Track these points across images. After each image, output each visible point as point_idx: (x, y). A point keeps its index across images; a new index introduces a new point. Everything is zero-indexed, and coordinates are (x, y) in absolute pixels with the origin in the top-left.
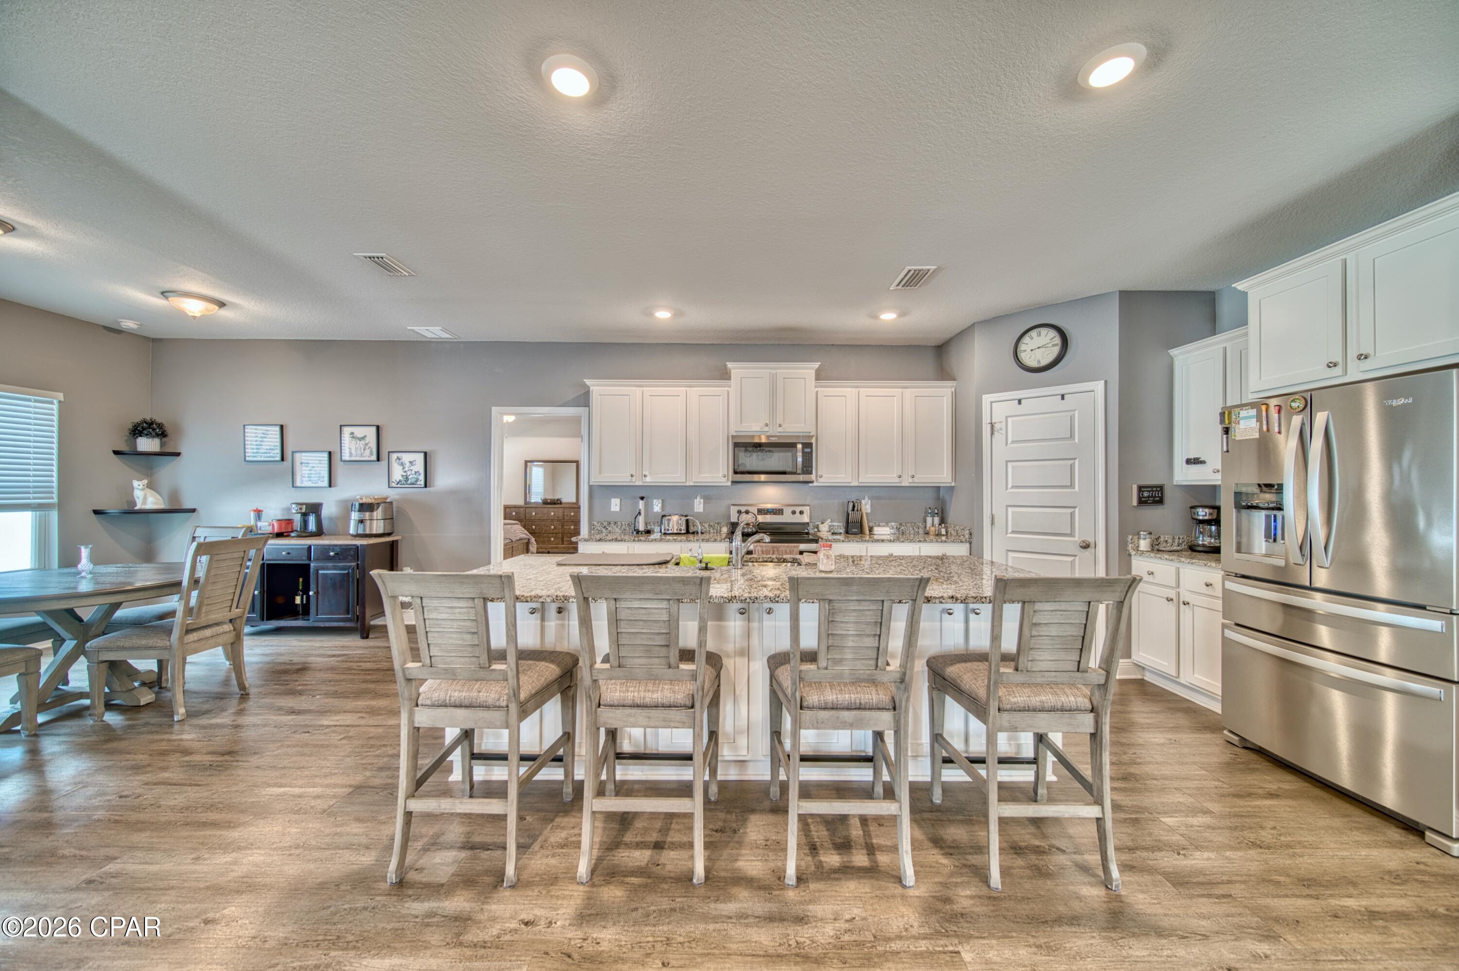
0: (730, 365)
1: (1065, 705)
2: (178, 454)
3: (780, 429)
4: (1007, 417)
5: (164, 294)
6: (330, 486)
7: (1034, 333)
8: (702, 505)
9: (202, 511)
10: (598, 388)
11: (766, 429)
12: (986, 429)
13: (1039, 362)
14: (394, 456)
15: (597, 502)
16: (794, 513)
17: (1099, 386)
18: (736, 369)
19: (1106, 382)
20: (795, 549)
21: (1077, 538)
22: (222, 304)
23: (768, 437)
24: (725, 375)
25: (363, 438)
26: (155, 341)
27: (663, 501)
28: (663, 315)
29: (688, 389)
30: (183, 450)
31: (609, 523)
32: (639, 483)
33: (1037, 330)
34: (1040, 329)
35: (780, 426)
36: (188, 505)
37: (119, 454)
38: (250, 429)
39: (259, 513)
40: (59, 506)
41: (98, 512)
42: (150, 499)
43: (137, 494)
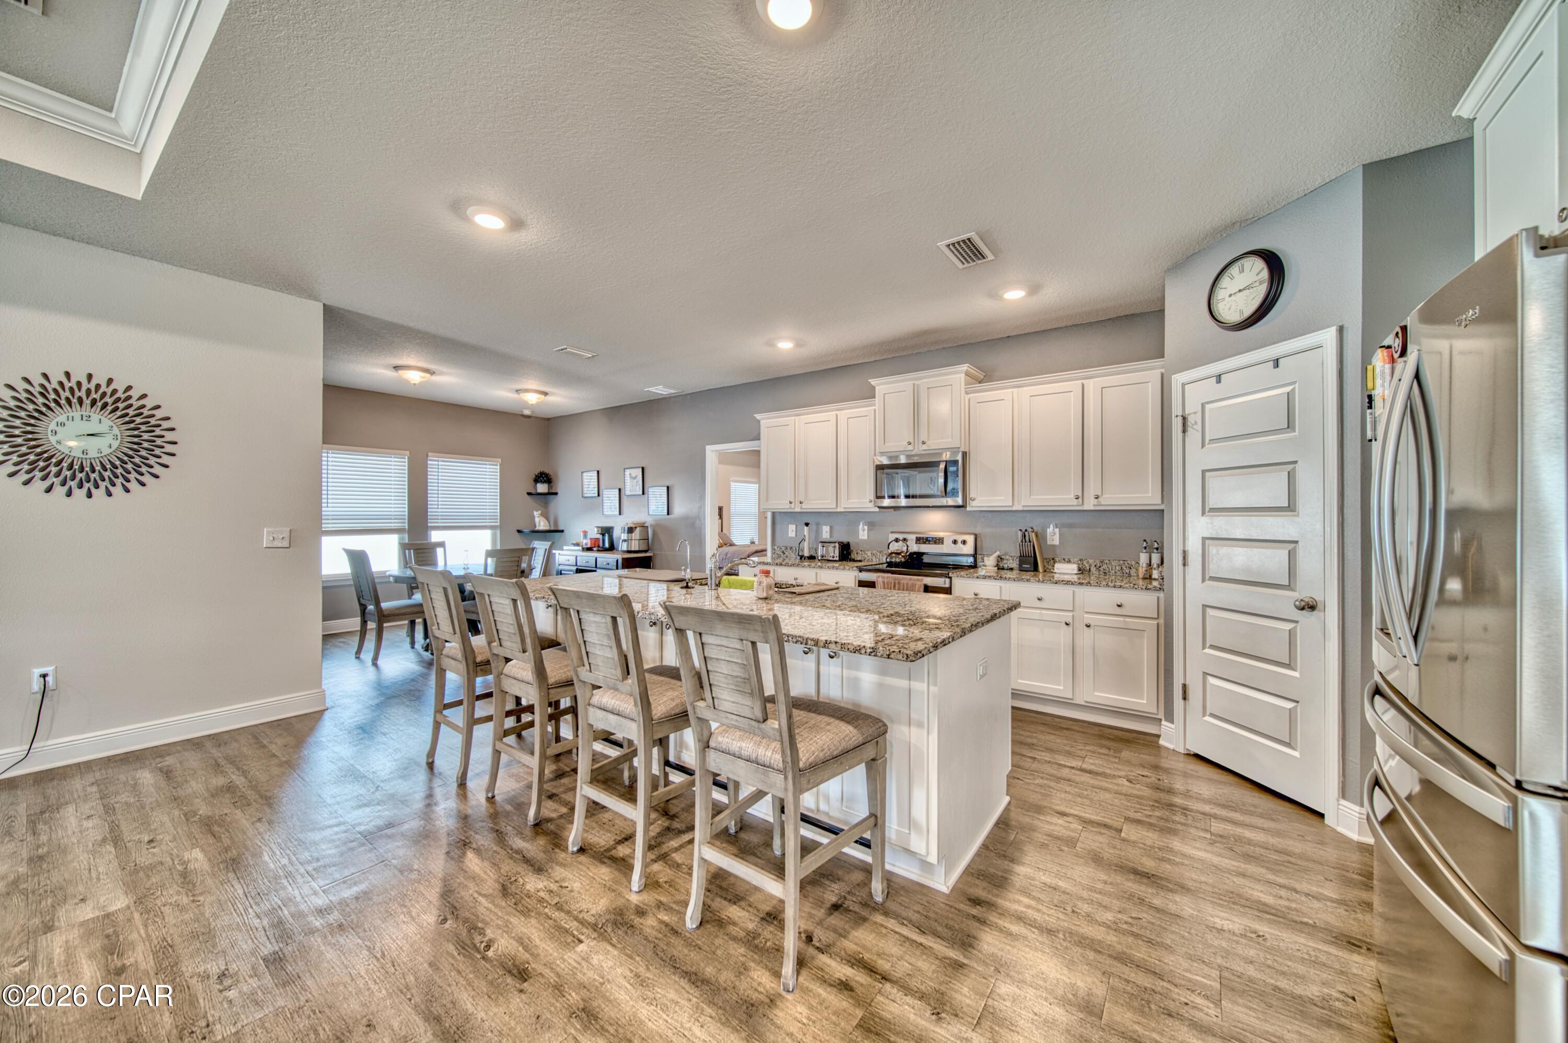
0: (873, 382)
1: (759, 758)
2: (556, 494)
3: (925, 447)
4: (1203, 405)
5: (517, 391)
6: (620, 514)
7: (1234, 270)
8: (866, 532)
9: (566, 531)
10: (767, 421)
11: (910, 447)
12: (1177, 424)
13: (1241, 312)
14: (651, 491)
15: (778, 528)
16: (955, 542)
17: (1329, 336)
18: (882, 385)
19: (1341, 330)
20: (918, 583)
21: (1296, 595)
22: (546, 394)
23: (908, 456)
24: (870, 394)
25: (636, 477)
26: (548, 419)
27: (831, 527)
28: (785, 345)
29: (838, 412)
30: (559, 491)
31: (786, 548)
32: (798, 510)
33: (1239, 263)
34: (1242, 261)
35: (924, 443)
36: (561, 528)
37: (529, 494)
38: (585, 474)
39: (585, 533)
40: (501, 527)
41: (519, 531)
42: (542, 523)
43: (537, 520)
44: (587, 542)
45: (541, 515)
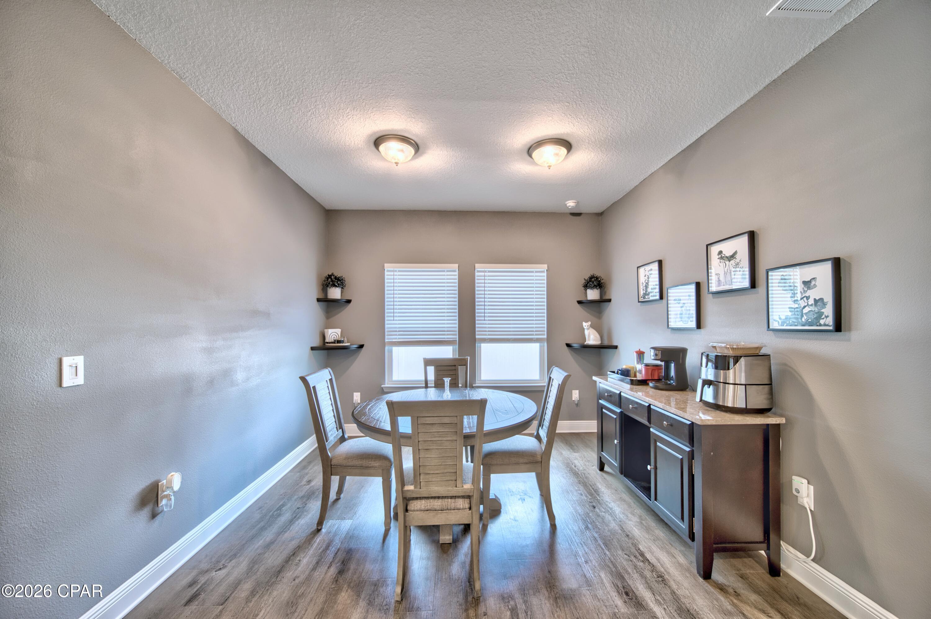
2: (609, 300)
6: (699, 325)
9: (616, 350)
14: (775, 276)
25: (733, 257)
26: (601, 214)
30: (612, 297)
37: (579, 302)
38: (641, 270)
39: (640, 354)
40: (549, 340)
41: (568, 345)
42: (592, 337)
43: (586, 332)
44: (641, 374)
45: (592, 326)
